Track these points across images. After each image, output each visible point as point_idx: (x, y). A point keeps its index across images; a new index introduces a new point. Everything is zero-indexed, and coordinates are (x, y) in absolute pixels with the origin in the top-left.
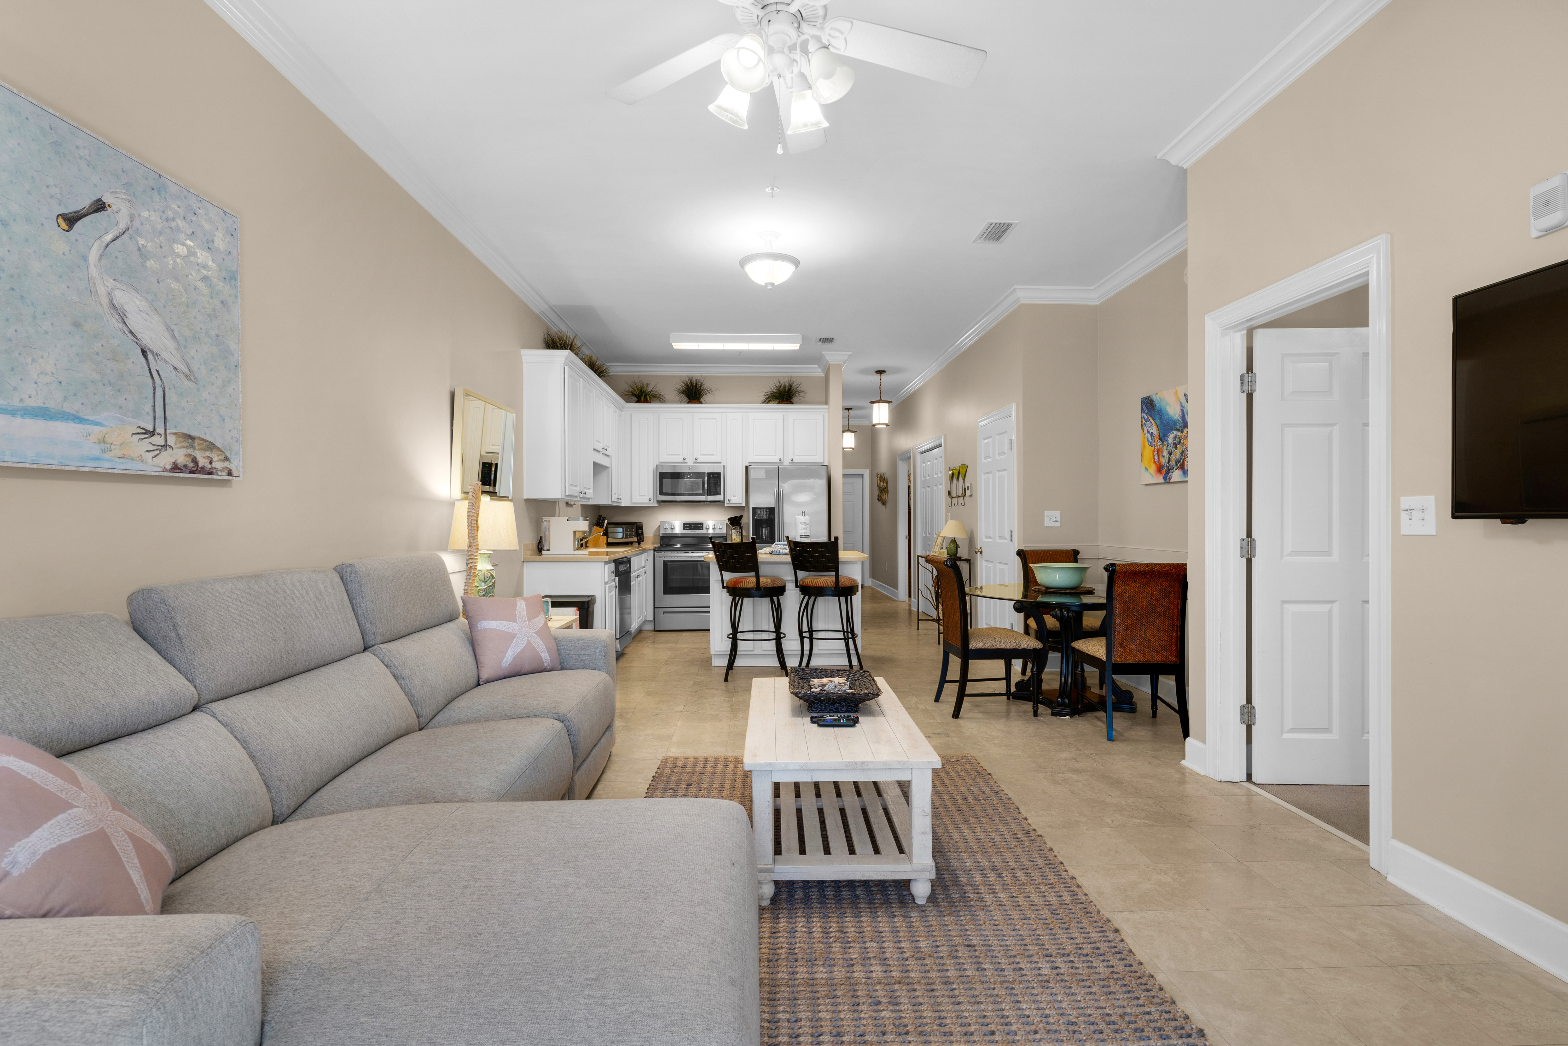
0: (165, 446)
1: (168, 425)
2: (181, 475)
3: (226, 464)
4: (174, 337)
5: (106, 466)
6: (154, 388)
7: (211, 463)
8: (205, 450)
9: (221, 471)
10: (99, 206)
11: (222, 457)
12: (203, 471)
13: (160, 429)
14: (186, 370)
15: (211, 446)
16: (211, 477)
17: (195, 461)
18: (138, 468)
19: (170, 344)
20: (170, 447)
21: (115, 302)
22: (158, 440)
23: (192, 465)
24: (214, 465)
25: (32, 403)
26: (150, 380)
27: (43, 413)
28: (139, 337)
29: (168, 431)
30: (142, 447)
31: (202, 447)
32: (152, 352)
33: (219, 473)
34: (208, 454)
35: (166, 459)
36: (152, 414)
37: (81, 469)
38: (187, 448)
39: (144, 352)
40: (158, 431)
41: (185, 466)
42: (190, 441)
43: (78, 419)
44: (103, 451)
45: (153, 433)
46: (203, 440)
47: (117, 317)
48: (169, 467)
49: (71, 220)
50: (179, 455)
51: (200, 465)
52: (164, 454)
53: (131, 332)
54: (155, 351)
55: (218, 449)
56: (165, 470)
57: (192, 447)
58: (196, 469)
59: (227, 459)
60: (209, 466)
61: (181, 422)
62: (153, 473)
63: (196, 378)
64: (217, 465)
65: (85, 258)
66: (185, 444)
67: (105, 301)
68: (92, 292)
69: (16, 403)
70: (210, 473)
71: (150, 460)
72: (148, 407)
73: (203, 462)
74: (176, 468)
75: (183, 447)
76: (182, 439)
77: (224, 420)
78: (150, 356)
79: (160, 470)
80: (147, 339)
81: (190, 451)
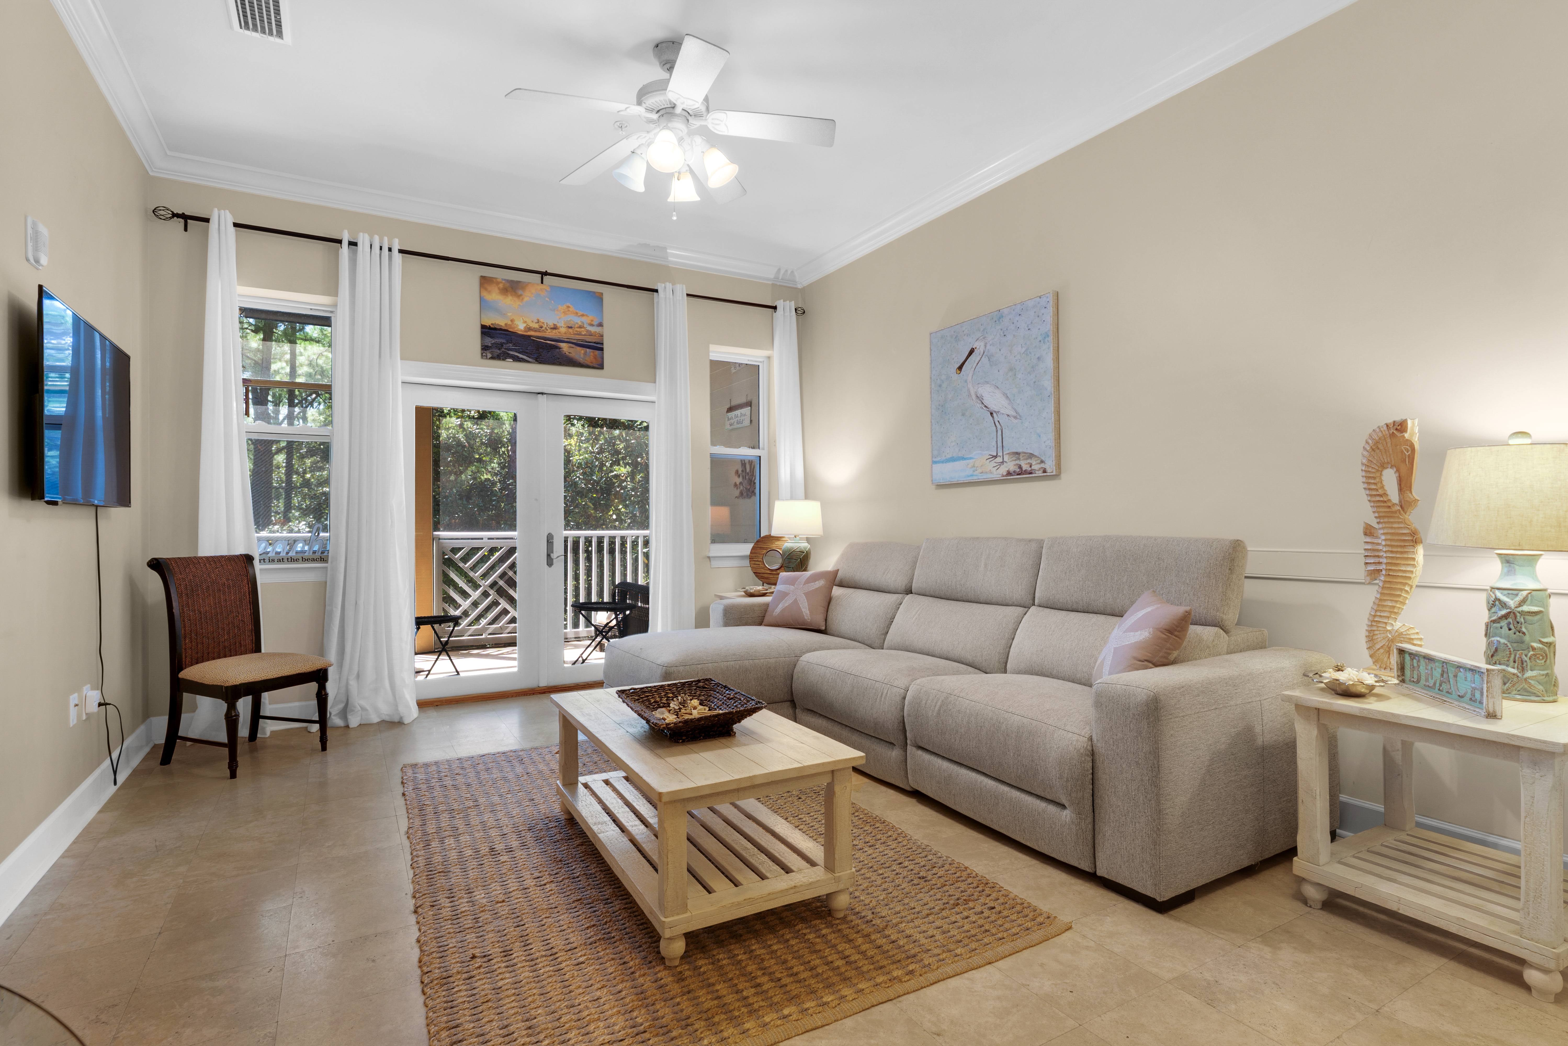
0: (1003, 462)
1: (1004, 449)
2: (1012, 477)
3: (1042, 465)
4: (1007, 397)
5: (975, 479)
6: (997, 431)
7: (1031, 467)
8: (1027, 459)
9: (1038, 470)
10: (972, 352)
11: (1039, 461)
12: (1026, 472)
13: (1000, 454)
14: (1014, 414)
15: (1031, 456)
16: (1031, 475)
17: (1020, 467)
18: (989, 477)
19: (1005, 402)
20: (1005, 462)
21: (978, 395)
22: (999, 460)
23: (1018, 470)
24: (1033, 468)
25: (949, 456)
26: (995, 428)
27: (953, 459)
28: (989, 407)
29: (1004, 453)
30: (990, 465)
31: (1025, 457)
32: (995, 412)
33: (1037, 472)
34: (1029, 461)
35: (1003, 470)
36: (996, 446)
37: (965, 481)
38: (1015, 460)
39: (991, 414)
40: (999, 454)
41: (1014, 472)
42: (1017, 456)
43: (963, 458)
44: (974, 471)
45: (996, 457)
46: (1025, 453)
47: (979, 402)
48: (1005, 474)
49: (960, 368)
50: (1011, 466)
51: (1024, 469)
52: (1002, 466)
53: (986, 406)
54: (997, 411)
55: (1036, 456)
56: (1003, 476)
57: (1019, 459)
58: (1021, 472)
59: (1042, 462)
60: (1030, 469)
61: (1012, 445)
62: (996, 479)
63: (1020, 416)
64: (1035, 467)
65: (966, 381)
66: (1014, 458)
67: (974, 397)
68: (970, 395)
69: (944, 458)
70: (1031, 473)
71: (995, 472)
72: (994, 443)
73: (1025, 467)
74: (1009, 473)
75: (1013, 460)
76: (1012, 456)
77: (1040, 436)
78: (995, 415)
79: (1000, 476)
80: (993, 407)
81: (1017, 462)
